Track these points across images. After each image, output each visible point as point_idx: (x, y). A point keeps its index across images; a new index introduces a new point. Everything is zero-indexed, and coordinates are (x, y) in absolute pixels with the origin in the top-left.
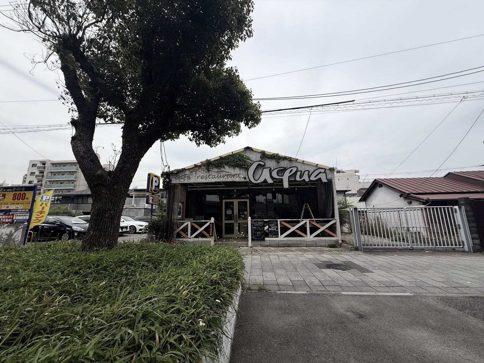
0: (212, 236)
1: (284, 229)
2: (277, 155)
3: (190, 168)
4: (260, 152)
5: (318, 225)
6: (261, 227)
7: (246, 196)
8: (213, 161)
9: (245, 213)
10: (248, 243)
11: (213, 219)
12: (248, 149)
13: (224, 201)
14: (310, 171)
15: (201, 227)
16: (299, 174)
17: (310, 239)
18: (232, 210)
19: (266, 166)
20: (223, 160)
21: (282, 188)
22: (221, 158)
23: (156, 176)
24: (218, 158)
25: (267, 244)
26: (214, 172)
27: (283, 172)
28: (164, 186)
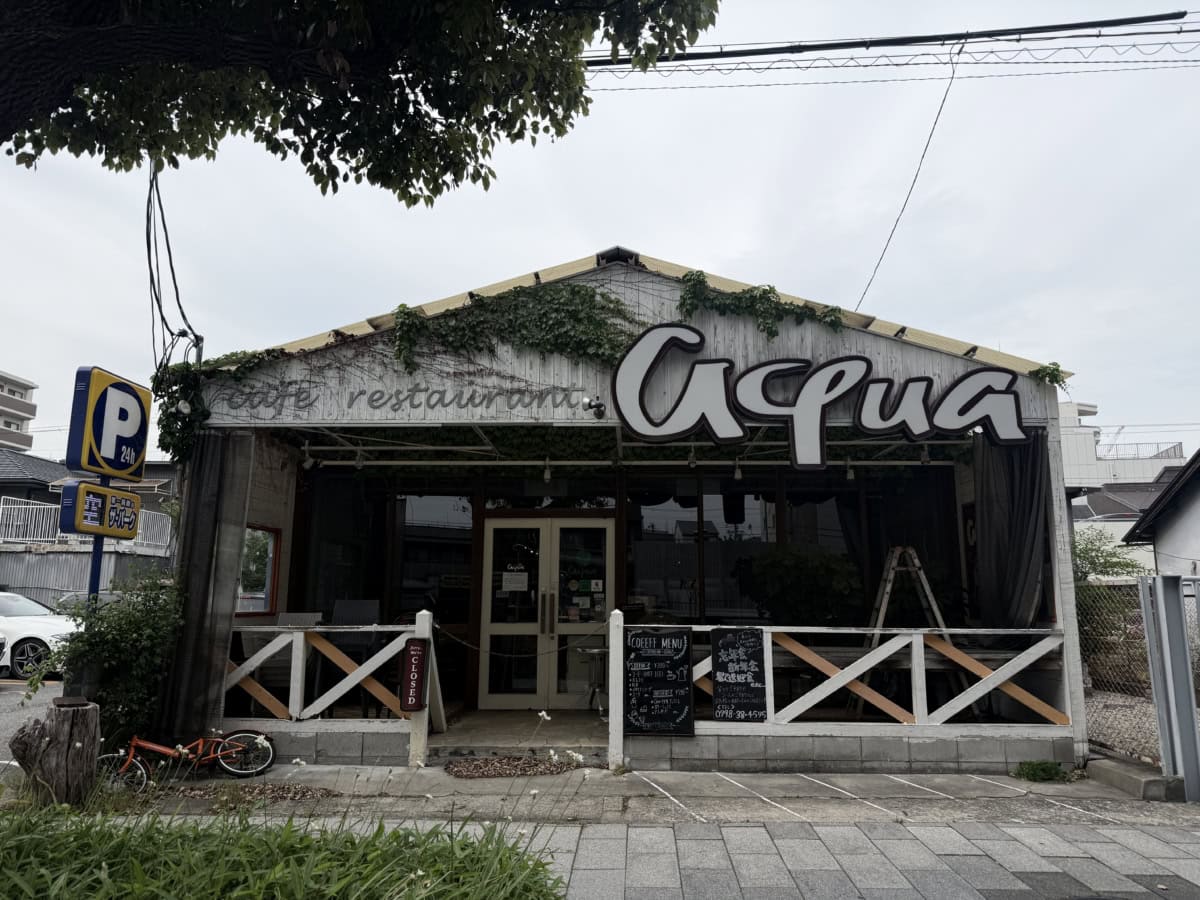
0: (419, 706)
1: (794, 679)
2: (767, 294)
3: (313, 347)
4: (678, 280)
5: (967, 661)
6: (674, 666)
7: (600, 504)
8: (436, 318)
9: (593, 588)
10: (605, 750)
11: (424, 618)
12: (618, 259)
13: (491, 525)
14: (936, 380)
15: (360, 661)
16: (875, 393)
17: (929, 733)
18: (532, 567)
19: (709, 352)
20: (489, 316)
21: (792, 466)
22: (478, 302)
23: (124, 387)
24: (459, 305)
25: (707, 756)
26: (440, 374)
27: (793, 382)
28: (168, 439)
